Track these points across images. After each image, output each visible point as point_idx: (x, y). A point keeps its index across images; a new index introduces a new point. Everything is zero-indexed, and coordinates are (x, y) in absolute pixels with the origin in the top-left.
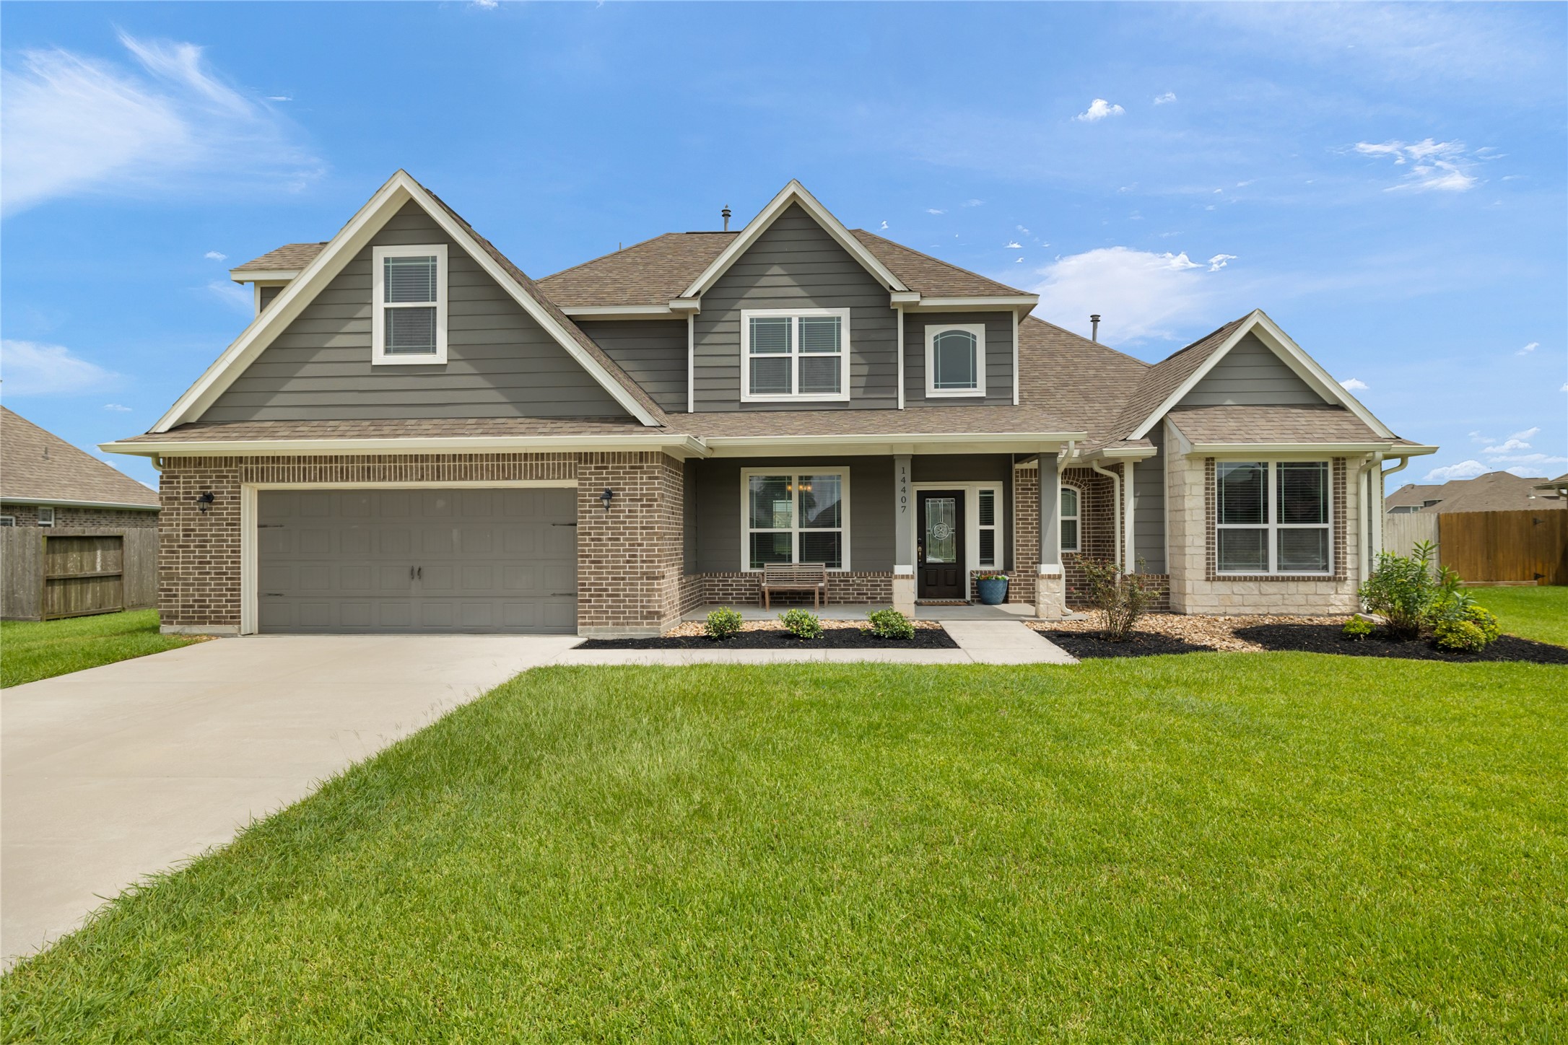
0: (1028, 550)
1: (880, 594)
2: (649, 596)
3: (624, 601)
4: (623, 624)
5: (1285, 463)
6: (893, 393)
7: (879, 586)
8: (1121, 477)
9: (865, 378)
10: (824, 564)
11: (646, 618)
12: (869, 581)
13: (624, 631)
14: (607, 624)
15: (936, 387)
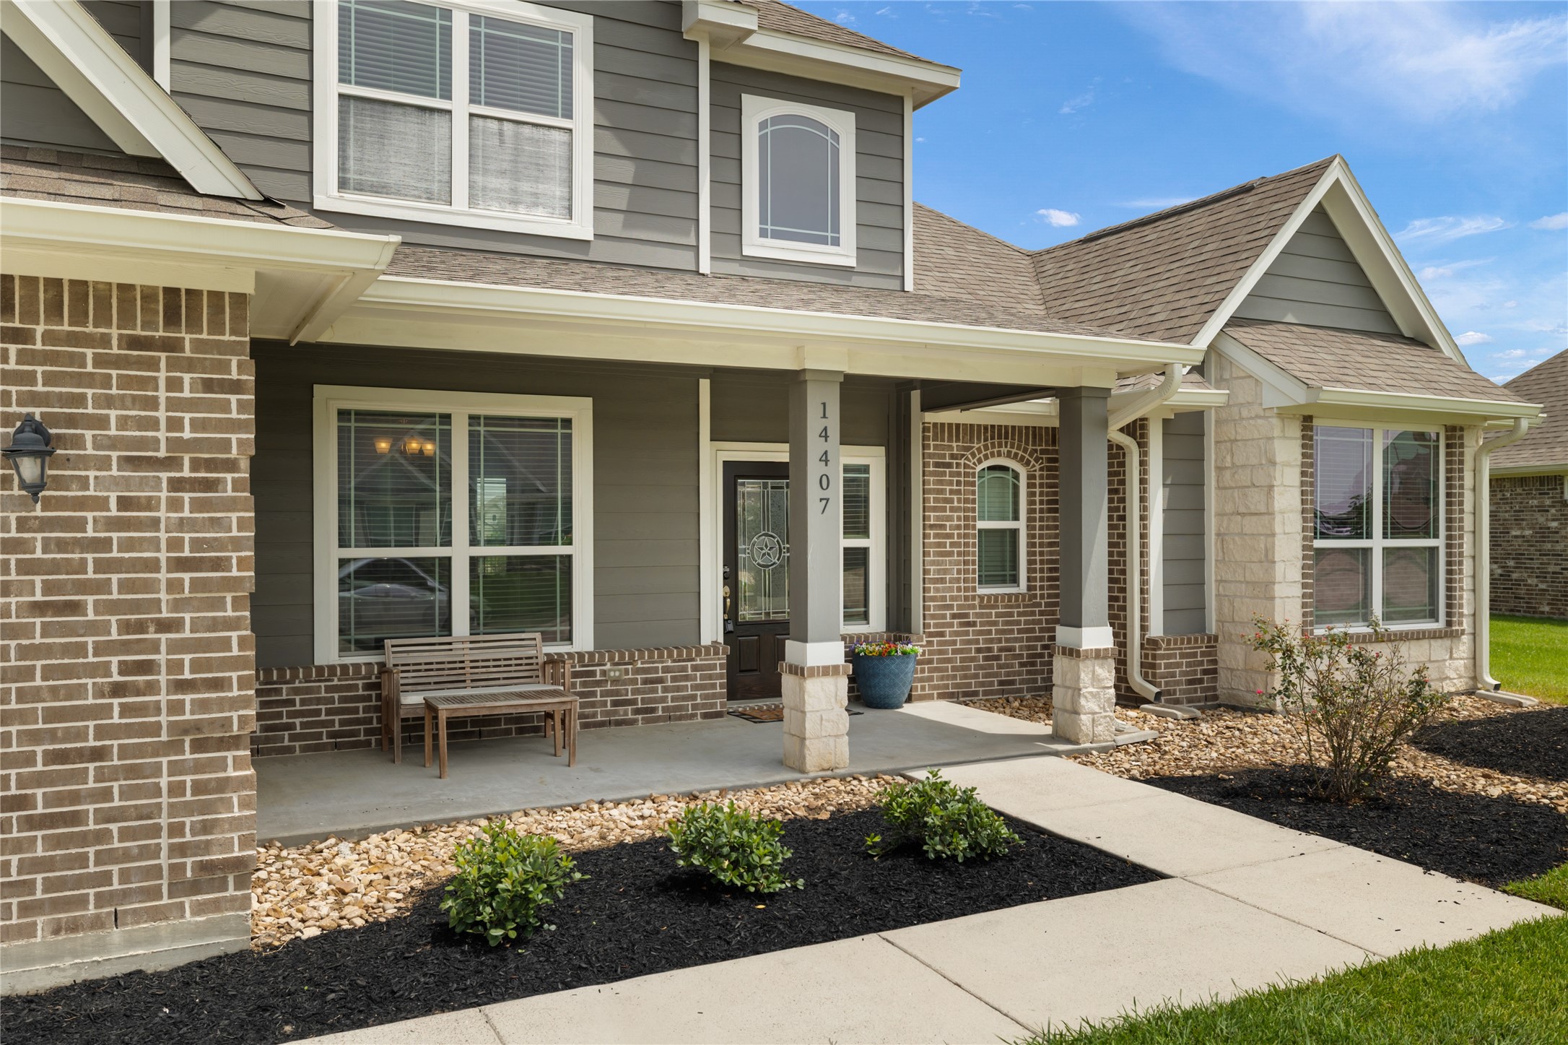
1: (663, 700)
5: (1395, 431)
6: (687, 234)
7: (661, 680)
8: (1142, 445)
9: (626, 191)
10: (538, 636)
12: (638, 671)
15: (763, 234)
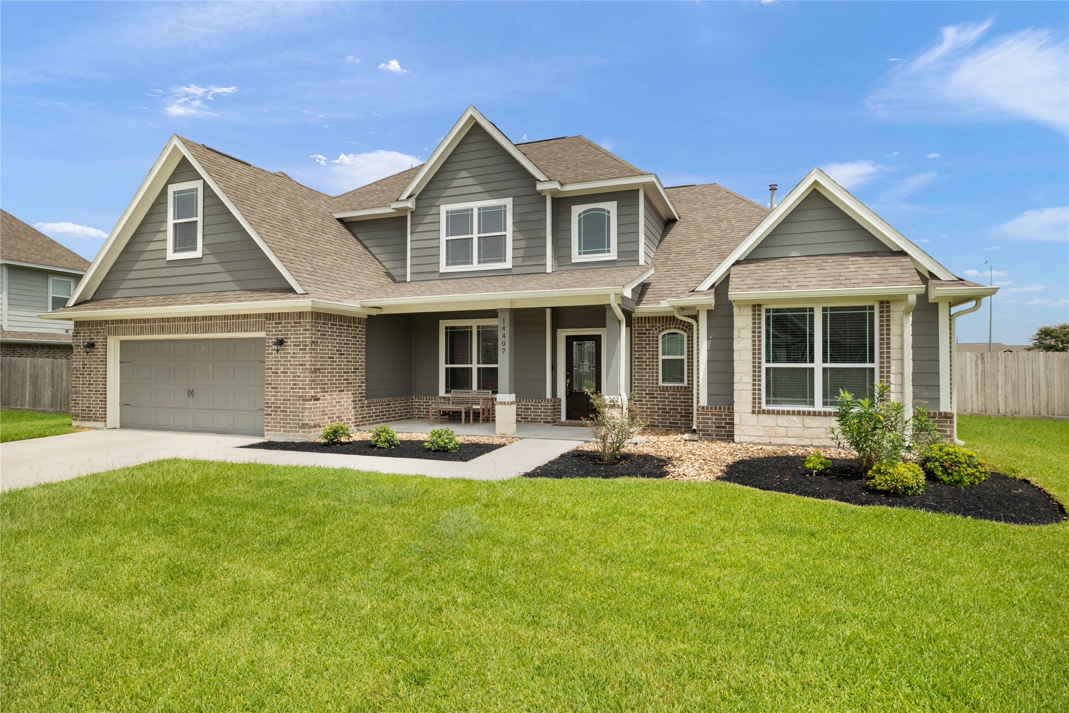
0: (642, 383)
1: (531, 415)
2: (303, 412)
3: (289, 415)
4: (289, 432)
5: (831, 308)
6: (543, 260)
7: (530, 409)
8: (697, 322)
9: (523, 250)
10: (491, 392)
11: (301, 428)
12: (522, 405)
13: (289, 436)
14: (280, 431)
15: (580, 254)
